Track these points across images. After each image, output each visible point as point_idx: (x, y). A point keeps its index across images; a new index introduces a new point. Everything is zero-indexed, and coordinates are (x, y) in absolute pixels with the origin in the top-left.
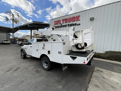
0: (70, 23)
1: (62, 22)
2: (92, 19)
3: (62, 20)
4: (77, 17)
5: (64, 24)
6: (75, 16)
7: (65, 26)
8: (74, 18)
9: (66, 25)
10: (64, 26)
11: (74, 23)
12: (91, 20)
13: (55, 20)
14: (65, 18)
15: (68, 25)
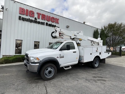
1: (36, 16)
2: (68, 27)
3: (37, 13)
5: (40, 20)
6: (55, 17)
8: (53, 18)
9: (44, 23)
10: (39, 23)
11: (53, 24)
13: (22, 7)
14: (42, 13)
15: (47, 23)
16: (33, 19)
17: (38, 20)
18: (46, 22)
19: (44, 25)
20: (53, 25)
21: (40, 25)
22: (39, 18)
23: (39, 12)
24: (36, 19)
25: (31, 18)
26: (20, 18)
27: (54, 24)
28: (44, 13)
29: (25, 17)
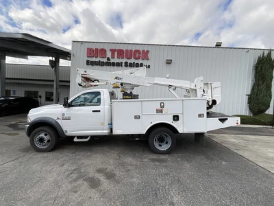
0: (129, 61)
2: (169, 62)
3: (111, 50)
4: (143, 51)
5: (116, 60)
6: (141, 49)
7: (119, 64)
8: (137, 51)
9: (122, 63)
11: (136, 62)
12: (167, 63)
13: (91, 46)
14: (118, 47)
15: (126, 63)
16: (105, 60)
17: (112, 61)
18: (124, 61)
19: (122, 66)
20: (137, 64)
21: (115, 67)
22: (113, 57)
23: (114, 47)
24: (108, 59)
25: (102, 60)
26: (88, 63)
27: (140, 61)
28: (121, 47)
29: (94, 59)
